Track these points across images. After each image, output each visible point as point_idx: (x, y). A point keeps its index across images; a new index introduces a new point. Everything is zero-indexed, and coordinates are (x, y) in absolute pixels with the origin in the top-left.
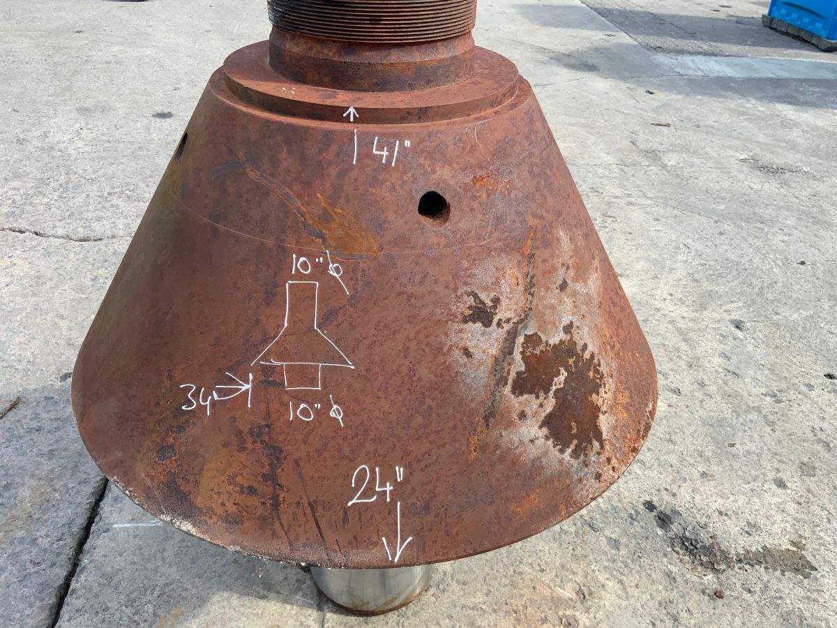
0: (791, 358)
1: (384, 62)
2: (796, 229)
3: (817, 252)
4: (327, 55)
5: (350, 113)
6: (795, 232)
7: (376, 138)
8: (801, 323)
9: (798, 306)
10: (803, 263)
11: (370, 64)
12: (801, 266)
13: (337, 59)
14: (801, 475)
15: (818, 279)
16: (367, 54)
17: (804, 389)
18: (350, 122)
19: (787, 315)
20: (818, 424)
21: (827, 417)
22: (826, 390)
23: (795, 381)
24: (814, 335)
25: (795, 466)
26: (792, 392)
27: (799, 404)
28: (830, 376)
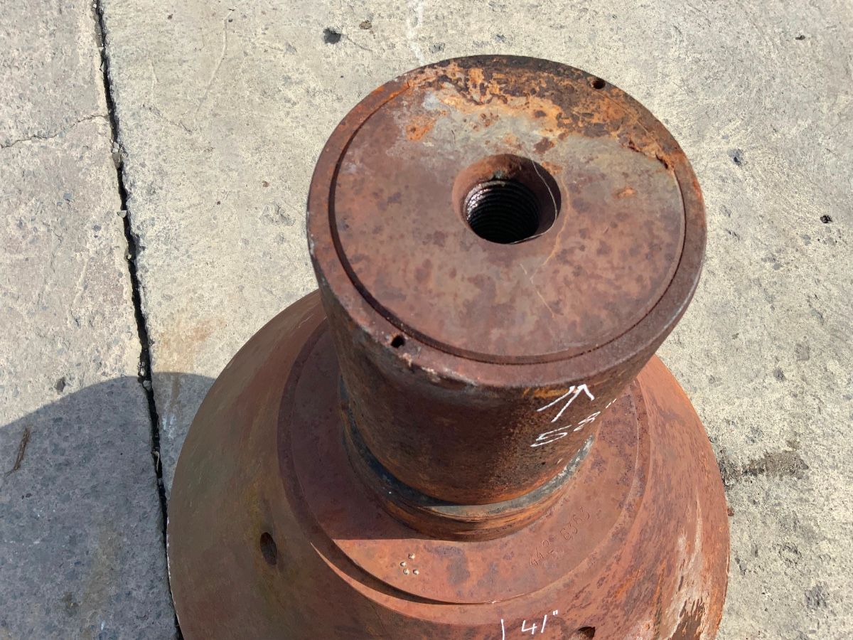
0: (789, 199)
8: (799, 141)
9: (797, 114)
10: (802, 36)
12: (800, 43)
14: (797, 361)
15: (817, 61)
17: (801, 242)
19: (786, 130)
20: (814, 289)
21: (821, 278)
22: (821, 241)
23: (793, 233)
24: (812, 159)
25: (792, 350)
26: (790, 250)
27: (796, 267)
28: (826, 219)
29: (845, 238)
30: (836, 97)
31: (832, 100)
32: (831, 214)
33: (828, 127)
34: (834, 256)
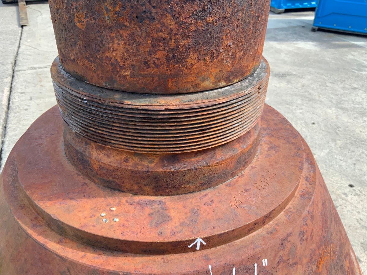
0: (331, 179)
1: (211, 164)
2: (303, 105)
3: (317, 116)
4: (148, 167)
5: (197, 243)
6: (303, 107)
7: (234, 269)
8: (326, 157)
9: (322, 148)
10: (313, 123)
11: (196, 169)
12: (314, 125)
13: (160, 170)
14: (364, 251)
15: (323, 131)
16: (193, 159)
17: (343, 196)
18: (196, 250)
19: (319, 154)
20: (358, 216)
21: (360, 211)
22: (353, 194)
23: (338, 192)
24: (335, 163)
25: (360, 246)
26: (340, 200)
27: (345, 207)
28: (351, 186)
29: (363, 193)
30: (336, 142)
31: (335, 143)
32: (352, 184)
33: (337, 152)
34: (361, 201)
